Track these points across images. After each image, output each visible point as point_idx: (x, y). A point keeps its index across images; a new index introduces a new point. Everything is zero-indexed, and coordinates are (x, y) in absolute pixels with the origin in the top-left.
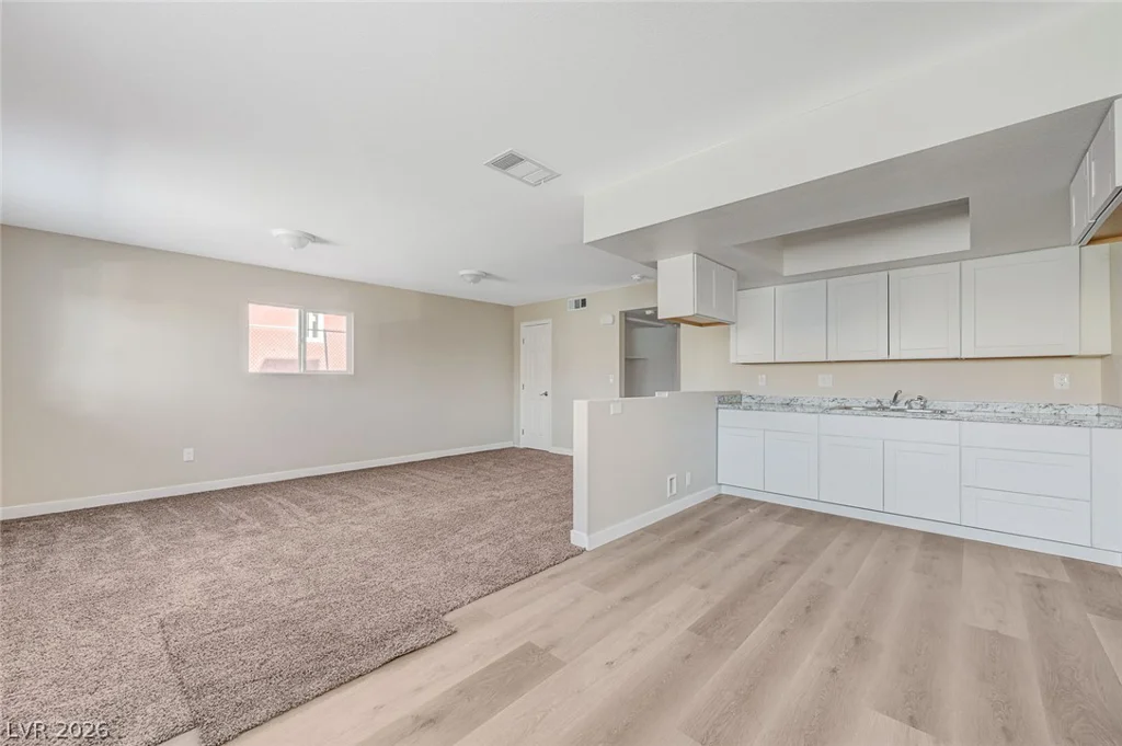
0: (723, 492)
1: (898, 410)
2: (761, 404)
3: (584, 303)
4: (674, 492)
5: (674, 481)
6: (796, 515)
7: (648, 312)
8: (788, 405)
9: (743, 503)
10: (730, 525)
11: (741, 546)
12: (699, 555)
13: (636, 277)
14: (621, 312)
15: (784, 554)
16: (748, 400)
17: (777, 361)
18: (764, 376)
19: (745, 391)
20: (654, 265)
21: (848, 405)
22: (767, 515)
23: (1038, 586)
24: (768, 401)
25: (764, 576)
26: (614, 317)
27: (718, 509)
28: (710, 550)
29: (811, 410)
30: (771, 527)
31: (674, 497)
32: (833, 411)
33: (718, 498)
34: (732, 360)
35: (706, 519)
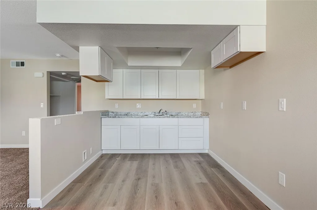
0: (103, 153)
1: (160, 115)
2: (116, 115)
3: (23, 64)
4: (86, 158)
5: (86, 153)
6: (133, 157)
7: (63, 74)
8: (127, 115)
9: (113, 156)
10: (112, 168)
11: (121, 176)
12: (106, 188)
13: (58, 55)
14: (47, 72)
15: (137, 175)
16: (111, 114)
17: (124, 98)
18: (118, 104)
19: (110, 110)
20: (77, 49)
21: (146, 114)
22: (124, 159)
23: (200, 163)
24: (119, 114)
25: (135, 188)
26: (43, 73)
27: (104, 161)
28: (109, 183)
29: (138, 117)
30: (127, 164)
31: (86, 161)
32: (145, 117)
33: (102, 156)
34: (106, 97)
35: (102, 168)
